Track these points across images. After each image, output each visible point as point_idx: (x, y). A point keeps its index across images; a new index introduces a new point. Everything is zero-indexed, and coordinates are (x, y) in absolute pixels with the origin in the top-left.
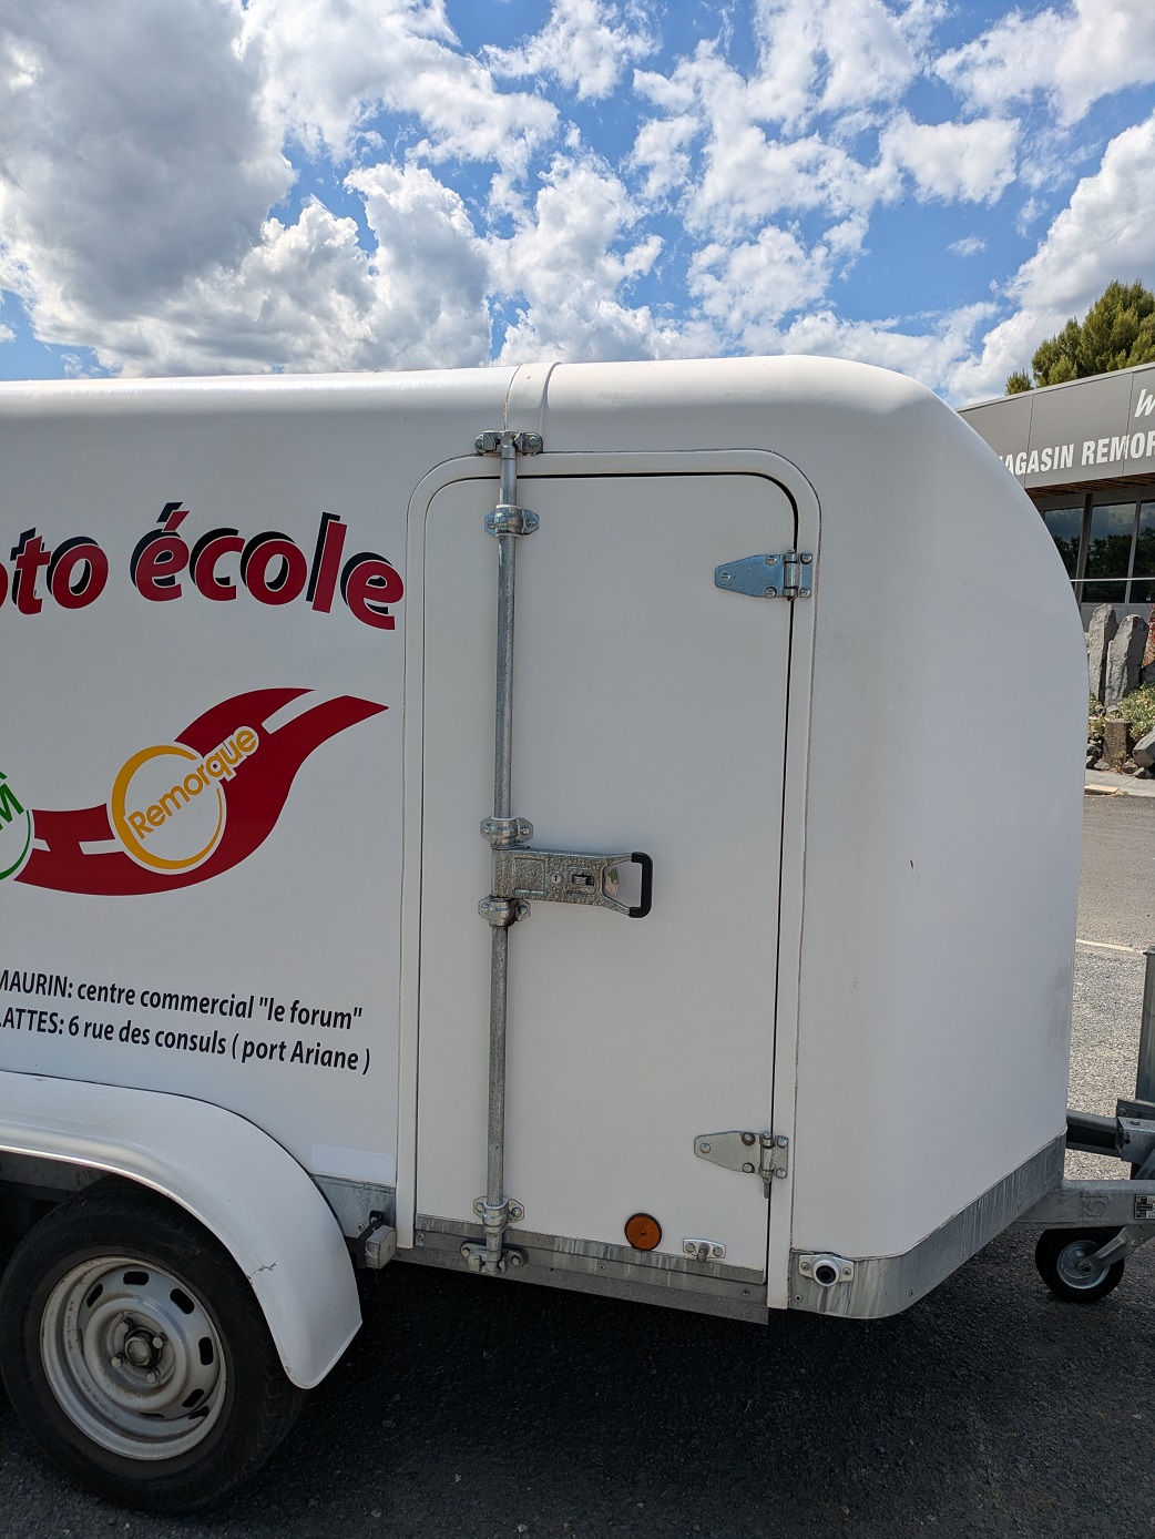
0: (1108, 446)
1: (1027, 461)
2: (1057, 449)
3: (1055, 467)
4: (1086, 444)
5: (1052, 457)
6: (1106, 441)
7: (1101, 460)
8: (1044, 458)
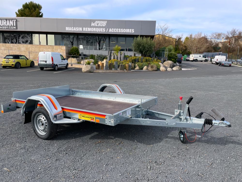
0: (88, 29)
1: (74, 29)
2: (79, 28)
3: (79, 30)
4: (84, 28)
5: (78, 29)
6: (87, 28)
7: (86, 30)
8: (77, 29)
